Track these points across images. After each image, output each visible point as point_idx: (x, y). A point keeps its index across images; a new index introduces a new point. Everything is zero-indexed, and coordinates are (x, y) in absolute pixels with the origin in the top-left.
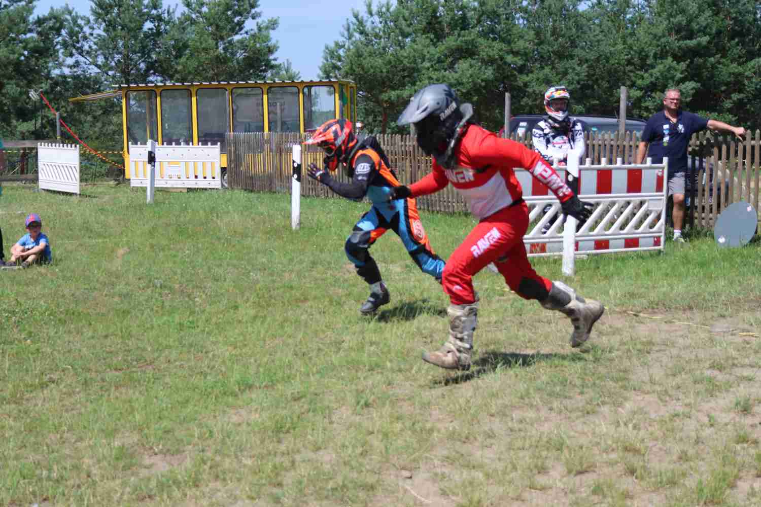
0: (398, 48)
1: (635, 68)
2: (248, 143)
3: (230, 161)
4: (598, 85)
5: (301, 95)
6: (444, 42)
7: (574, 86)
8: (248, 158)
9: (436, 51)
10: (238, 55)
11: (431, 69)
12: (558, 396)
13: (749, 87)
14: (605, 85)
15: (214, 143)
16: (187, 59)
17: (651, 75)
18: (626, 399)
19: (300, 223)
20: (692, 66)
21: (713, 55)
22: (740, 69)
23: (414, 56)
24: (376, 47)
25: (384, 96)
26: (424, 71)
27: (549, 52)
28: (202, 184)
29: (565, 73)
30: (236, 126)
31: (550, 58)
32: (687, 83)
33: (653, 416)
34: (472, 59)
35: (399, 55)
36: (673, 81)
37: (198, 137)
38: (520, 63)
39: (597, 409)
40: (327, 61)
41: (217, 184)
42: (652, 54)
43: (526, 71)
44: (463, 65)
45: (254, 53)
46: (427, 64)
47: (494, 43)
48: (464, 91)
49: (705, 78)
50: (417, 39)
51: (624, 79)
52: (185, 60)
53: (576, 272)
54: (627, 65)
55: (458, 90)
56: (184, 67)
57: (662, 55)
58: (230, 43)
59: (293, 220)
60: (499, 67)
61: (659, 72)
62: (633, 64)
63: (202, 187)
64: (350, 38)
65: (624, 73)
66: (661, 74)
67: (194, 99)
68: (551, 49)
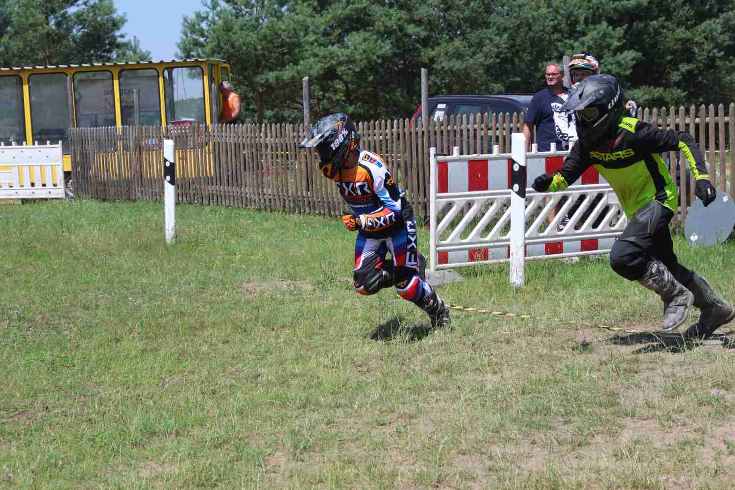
0: (275, 19)
1: (563, 36)
2: (99, 141)
3: (74, 163)
4: (520, 58)
5: (161, 80)
6: (330, 10)
7: (491, 60)
8: (98, 159)
9: (322, 21)
10: (75, 31)
11: (315, 44)
12: (539, 427)
13: (700, 55)
14: (527, 57)
15: (54, 142)
16: (10, 38)
17: (583, 44)
18: (623, 427)
19: (176, 236)
20: (630, 32)
21: (656, 18)
22: (688, 34)
23: (295, 29)
24: (247, 17)
25: (260, 79)
26: (307, 47)
27: (458, 19)
28: (40, 193)
29: (480, 45)
30: (79, 120)
31: (459, 27)
32: (626, 53)
33: (658, 445)
34: (365, 30)
35: (276, 27)
36: (609, 50)
37: (33, 135)
38: (423, 34)
39: (589, 440)
40: (187, 36)
41: (59, 192)
42: (582, 18)
43: (431, 44)
44: (354, 39)
45: (95, 28)
46: (311, 38)
47: (391, 11)
48: (357, 70)
49: (647, 46)
50: (298, 7)
51: (549, 49)
52: (7, 38)
53: (527, 281)
54: (553, 33)
55: (350, 69)
56: (6, 48)
57: (594, 20)
58: (64, 16)
59: (167, 232)
60: (399, 40)
61: (592, 39)
62: (560, 31)
63: (41, 197)
64: (214, 8)
65: (550, 42)
66: (595, 42)
67: (26, 88)
68: (461, 16)
